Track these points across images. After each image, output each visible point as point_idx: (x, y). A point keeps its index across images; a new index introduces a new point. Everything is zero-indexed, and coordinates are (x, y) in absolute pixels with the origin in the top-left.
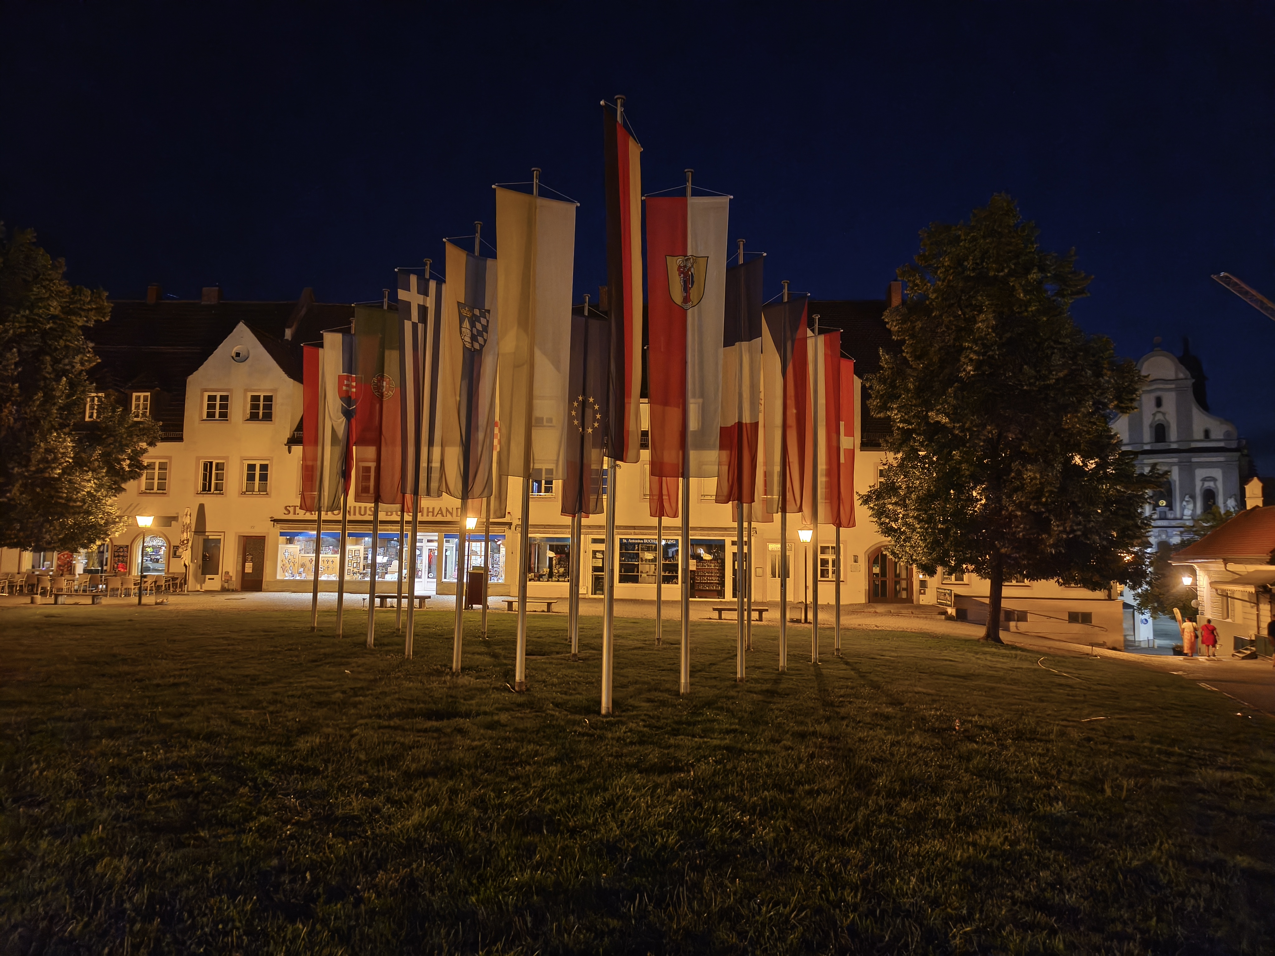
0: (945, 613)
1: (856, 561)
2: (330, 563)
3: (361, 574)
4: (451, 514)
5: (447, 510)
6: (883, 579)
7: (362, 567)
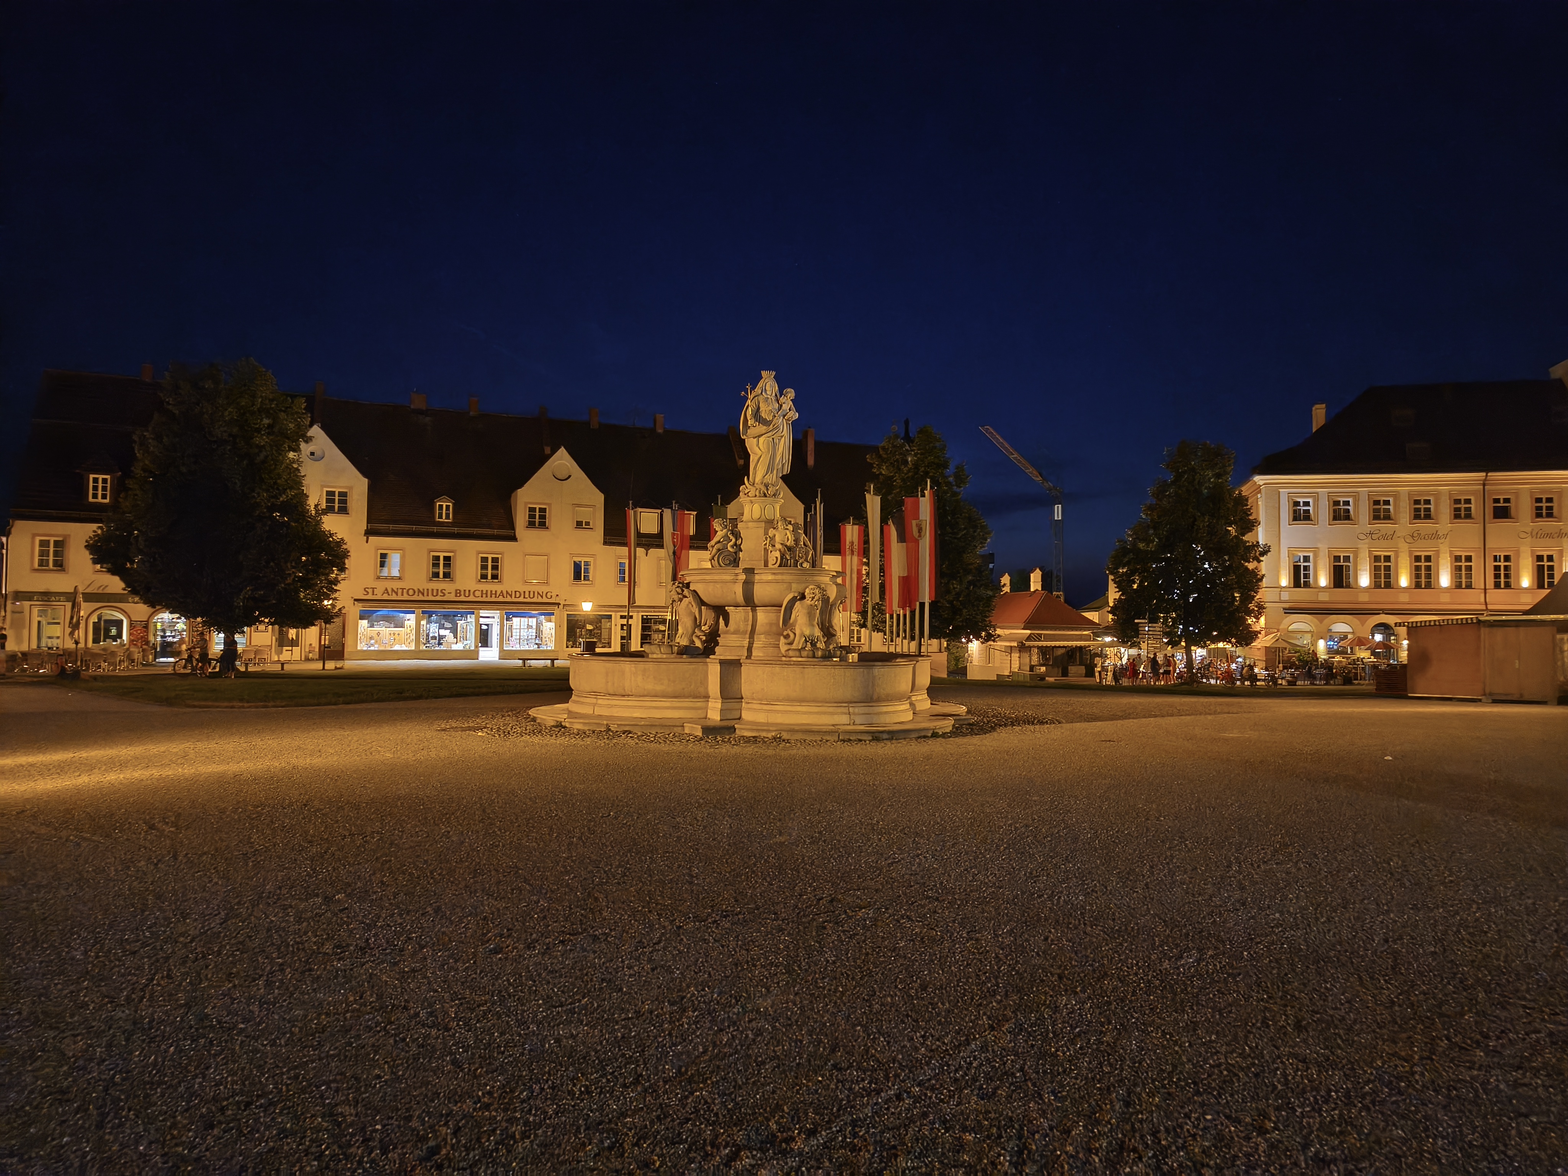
4: (511, 596)
5: (507, 593)
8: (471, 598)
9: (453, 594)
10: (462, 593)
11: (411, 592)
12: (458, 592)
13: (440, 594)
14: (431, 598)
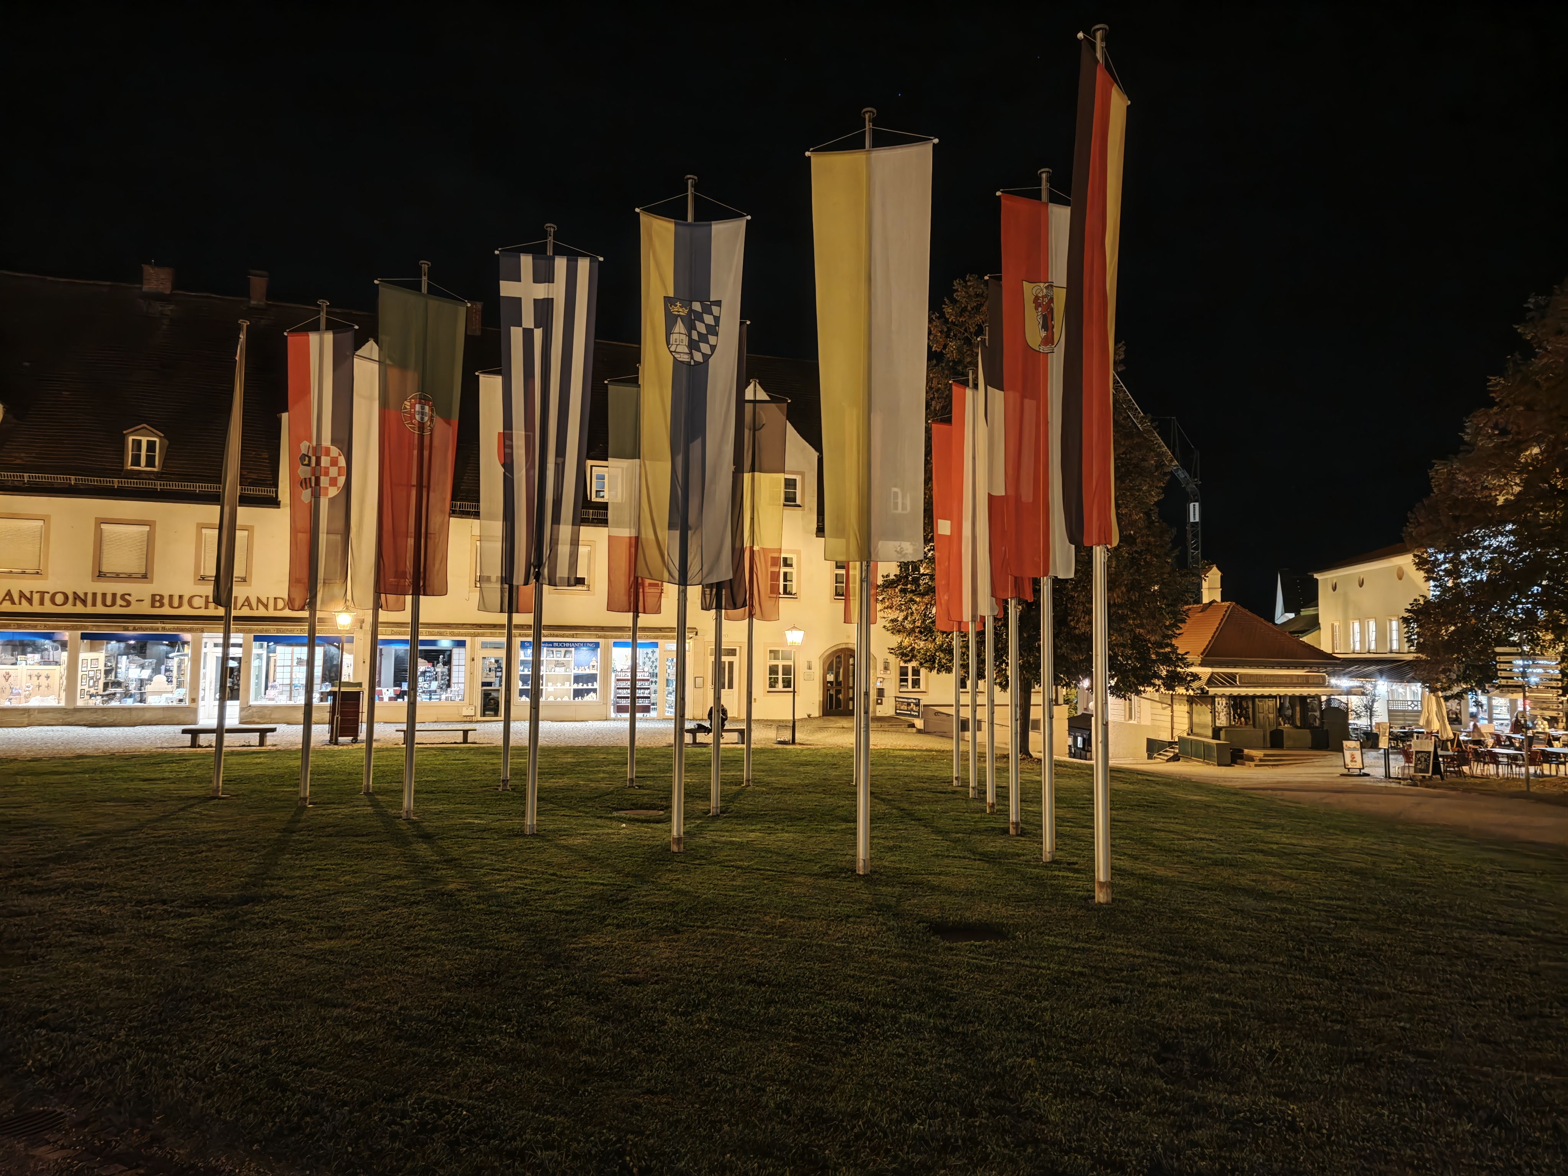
0: (912, 726)
1: (810, 668)
2: (43, 679)
3: (102, 696)
4: (266, 606)
5: (259, 600)
6: (838, 688)
7: (101, 686)
8: (185, 610)
9: (148, 601)
10: (166, 601)
11: (59, 599)
12: (158, 600)
13: (119, 601)
14: (100, 609)
